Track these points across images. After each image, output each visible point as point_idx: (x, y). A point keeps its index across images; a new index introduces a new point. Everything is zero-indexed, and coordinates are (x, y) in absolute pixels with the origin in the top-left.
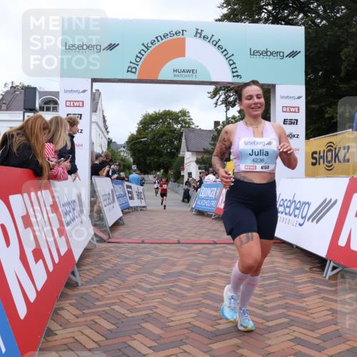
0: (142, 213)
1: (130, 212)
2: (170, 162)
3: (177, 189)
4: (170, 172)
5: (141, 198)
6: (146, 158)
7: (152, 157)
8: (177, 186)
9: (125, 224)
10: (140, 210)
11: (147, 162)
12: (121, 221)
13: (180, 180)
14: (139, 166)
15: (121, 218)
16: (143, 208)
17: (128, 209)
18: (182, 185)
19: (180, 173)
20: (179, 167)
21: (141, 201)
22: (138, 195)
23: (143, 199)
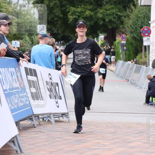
1: (34, 127)
2: (120, 17)
3: (135, 76)
4: (118, 39)
5: (57, 97)
6: (67, 9)
7: (80, 7)
8: (135, 70)
9: (23, 151)
10: (56, 121)
11: (69, 18)
12: (15, 145)
13: (142, 58)
14: (53, 28)
15: (15, 138)
16: (62, 117)
17: (30, 119)
18: (145, 67)
19: (141, 41)
20: (139, 29)
21: (57, 103)
22: (50, 89)
23: (61, 98)
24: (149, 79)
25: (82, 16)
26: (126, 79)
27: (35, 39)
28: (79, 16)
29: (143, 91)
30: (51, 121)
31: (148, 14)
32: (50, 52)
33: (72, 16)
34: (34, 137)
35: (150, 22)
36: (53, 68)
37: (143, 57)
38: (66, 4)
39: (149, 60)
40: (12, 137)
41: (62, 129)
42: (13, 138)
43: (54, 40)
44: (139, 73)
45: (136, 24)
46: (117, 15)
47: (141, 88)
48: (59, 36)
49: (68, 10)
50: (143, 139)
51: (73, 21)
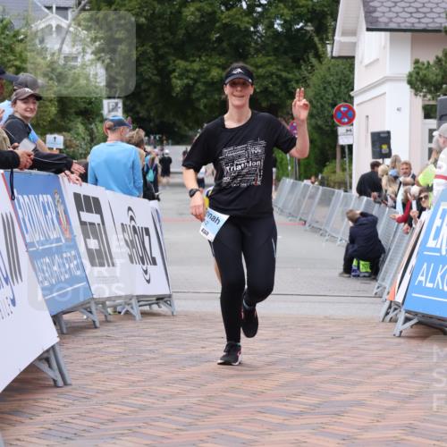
0: (149, 327)
1: (93, 326)
2: (286, 82)
3: (319, 213)
5: (145, 259)
6: (169, 64)
7: (198, 59)
8: (321, 199)
9: (69, 382)
10: (144, 314)
11: (174, 85)
12: (50, 366)
13: (335, 172)
14: (139, 105)
15: (51, 352)
16: (157, 303)
17: (86, 309)
18: (342, 192)
19: (335, 135)
20: (330, 109)
21: (146, 272)
22: (132, 241)
23: (154, 262)
24: (351, 219)
25: (203, 80)
26: (300, 219)
27: (98, 132)
28: (196, 81)
29: (339, 246)
30: (131, 314)
31: (348, 76)
32: (132, 159)
33: (181, 79)
34: (94, 350)
35: (352, 93)
36: (138, 194)
37: (338, 170)
38: (166, 53)
39: (351, 177)
40: (45, 349)
41: (157, 332)
42: (48, 351)
43: (142, 133)
44: (329, 205)
45: (322, 98)
46: (279, 77)
47: (333, 239)
48: (152, 124)
49: (170, 67)
50: (337, 354)
51: (182, 91)
